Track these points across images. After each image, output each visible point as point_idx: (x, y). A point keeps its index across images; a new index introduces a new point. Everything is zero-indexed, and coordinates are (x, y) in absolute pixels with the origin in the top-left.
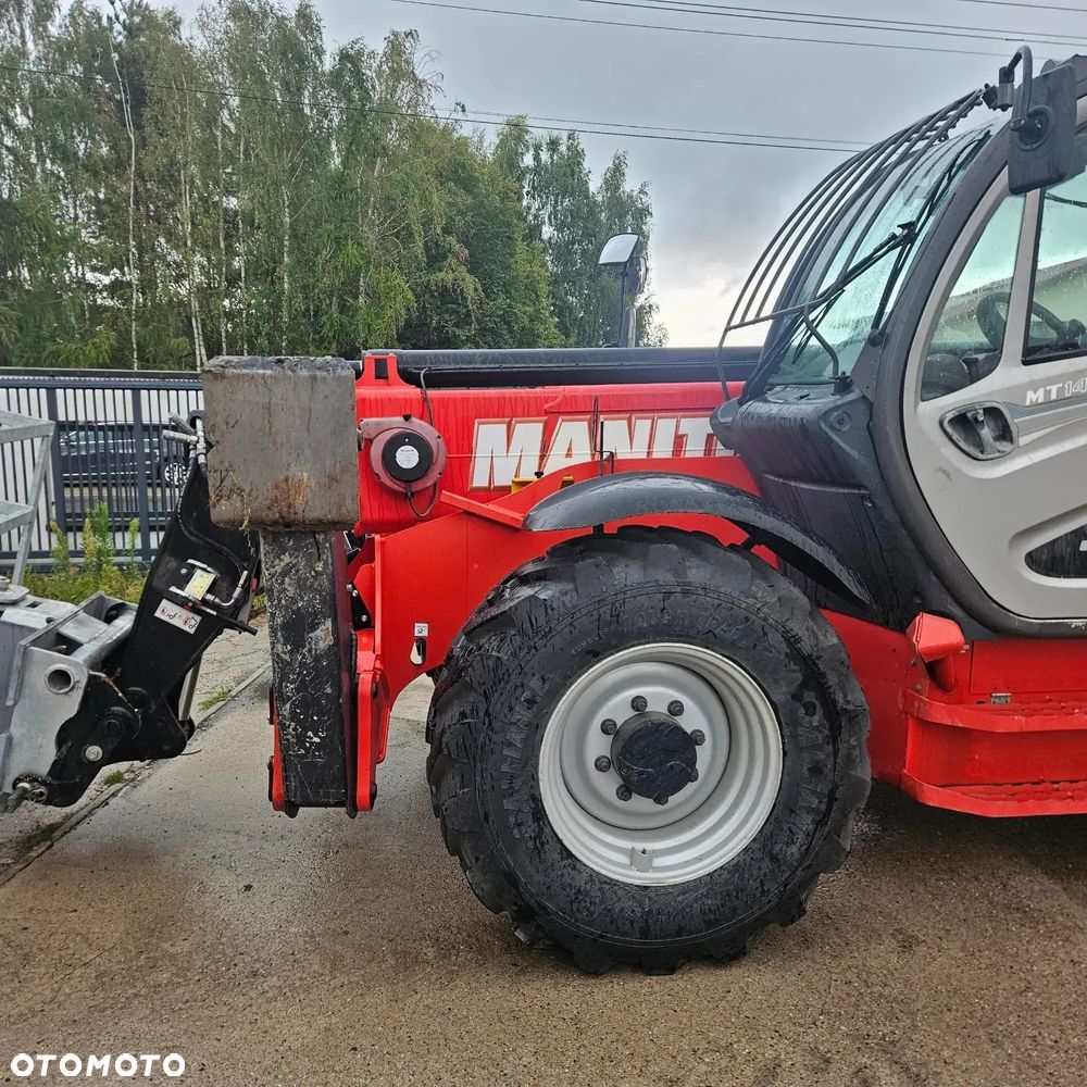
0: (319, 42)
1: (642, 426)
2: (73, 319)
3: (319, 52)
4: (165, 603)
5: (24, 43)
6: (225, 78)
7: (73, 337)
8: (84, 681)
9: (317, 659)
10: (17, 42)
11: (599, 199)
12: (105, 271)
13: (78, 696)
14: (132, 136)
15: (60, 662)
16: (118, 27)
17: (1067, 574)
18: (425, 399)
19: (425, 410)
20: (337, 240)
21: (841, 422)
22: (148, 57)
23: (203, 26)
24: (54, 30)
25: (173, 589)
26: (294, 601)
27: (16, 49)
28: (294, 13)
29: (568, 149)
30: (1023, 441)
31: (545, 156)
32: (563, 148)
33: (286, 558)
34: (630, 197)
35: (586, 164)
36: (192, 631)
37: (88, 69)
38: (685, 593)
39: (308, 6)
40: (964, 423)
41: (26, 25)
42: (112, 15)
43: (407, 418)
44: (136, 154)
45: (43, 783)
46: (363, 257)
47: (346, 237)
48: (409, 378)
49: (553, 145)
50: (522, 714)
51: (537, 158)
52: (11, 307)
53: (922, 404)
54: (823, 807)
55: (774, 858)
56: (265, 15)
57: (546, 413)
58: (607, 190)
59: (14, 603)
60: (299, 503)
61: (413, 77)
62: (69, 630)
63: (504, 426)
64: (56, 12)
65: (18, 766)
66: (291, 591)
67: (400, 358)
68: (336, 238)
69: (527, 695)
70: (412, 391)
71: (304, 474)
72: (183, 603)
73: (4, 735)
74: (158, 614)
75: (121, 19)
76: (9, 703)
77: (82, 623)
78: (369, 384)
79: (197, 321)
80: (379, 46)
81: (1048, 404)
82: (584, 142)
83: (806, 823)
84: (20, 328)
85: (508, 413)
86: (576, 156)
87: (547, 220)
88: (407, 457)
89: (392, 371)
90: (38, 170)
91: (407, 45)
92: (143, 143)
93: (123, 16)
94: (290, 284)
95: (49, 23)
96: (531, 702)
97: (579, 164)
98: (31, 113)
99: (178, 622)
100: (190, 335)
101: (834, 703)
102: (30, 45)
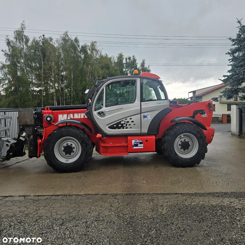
0: (79, 44)
1: (79, 114)
2: (31, 98)
3: (79, 46)
4: (21, 137)
5: (23, 46)
6: (61, 51)
7: (31, 101)
8: (10, 145)
9: (31, 139)
10: (22, 47)
11: (140, 68)
12: (38, 87)
13: (9, 147)
14: (43, 63)
15: (8, 143)
16: (40, 42)
17: (113, 129)
18: (52, 112)
19: (52, 113)
20: (81, 81)
21: (88, 113)
22: (47, 48)
23: (57, 42)
24: (29, 44)
25: (21, 135)
26: (28, 133)
27: (22, 48)
28: (74, 39)
29: (133, 59)
30: (106, 115)
31: (128, 61)
32: (132, 59)
33: (27, 129)
34: (146, 68)
35: (137, 62)
36: (24, 140)
37: (35, 51)
38: (69, 131)
39: (77, 38)
40: (99, 113)
41: (24, 43)
42: (40, 40)
43: (49, 114)
44: (43, 66)
45: (5, 157)
46: (86, 84)
47: (83, 80)
48: (51, 109)
49: (130, 58)
50: (52, 144)
51: (126, 61)
52: (18, 96)
53: (95, 112)
54: (86, 154)
55: (80, 160)
56: (69, 40)
57: (67, 113)
58: (141, 66)
59: (3, 138)
60: (28, 123)
61: (96, 50)
62: (10, 141)
63: (62, 115)
64: (29, 41)
65: (2, 155)
66: (28, 132)
67: (50, 107)
68: (81, 80)
69: (52, 142)
70: (51, 111)
71: (28, 120)
72: (22, 137)
73: (1, 152)
74: (20, 138)
75: (41, 41)
76: (1, 148)
77: (12, 140)
78: (46, 110)
79: (55, 97)
80: (89, 44)
81: (108, 111)
82: (136, 58)
83: (84, 156)
84: (20, 100)
85: (63, 113)
86: (135, 60)
87: (129, 73)
88: (49, 119)
89: (49, 109)
90: (25, 70)
91: (95, 44)
92: (45, 64)
93: (42, 40)
94: (73, 89)
95: (28, 43)
96: (53, 143)
97: (135, 62)
98: (24, 59)
99: (22, 139)
100: (53, 100)
101: (86, 143)
102: (25, 46)
